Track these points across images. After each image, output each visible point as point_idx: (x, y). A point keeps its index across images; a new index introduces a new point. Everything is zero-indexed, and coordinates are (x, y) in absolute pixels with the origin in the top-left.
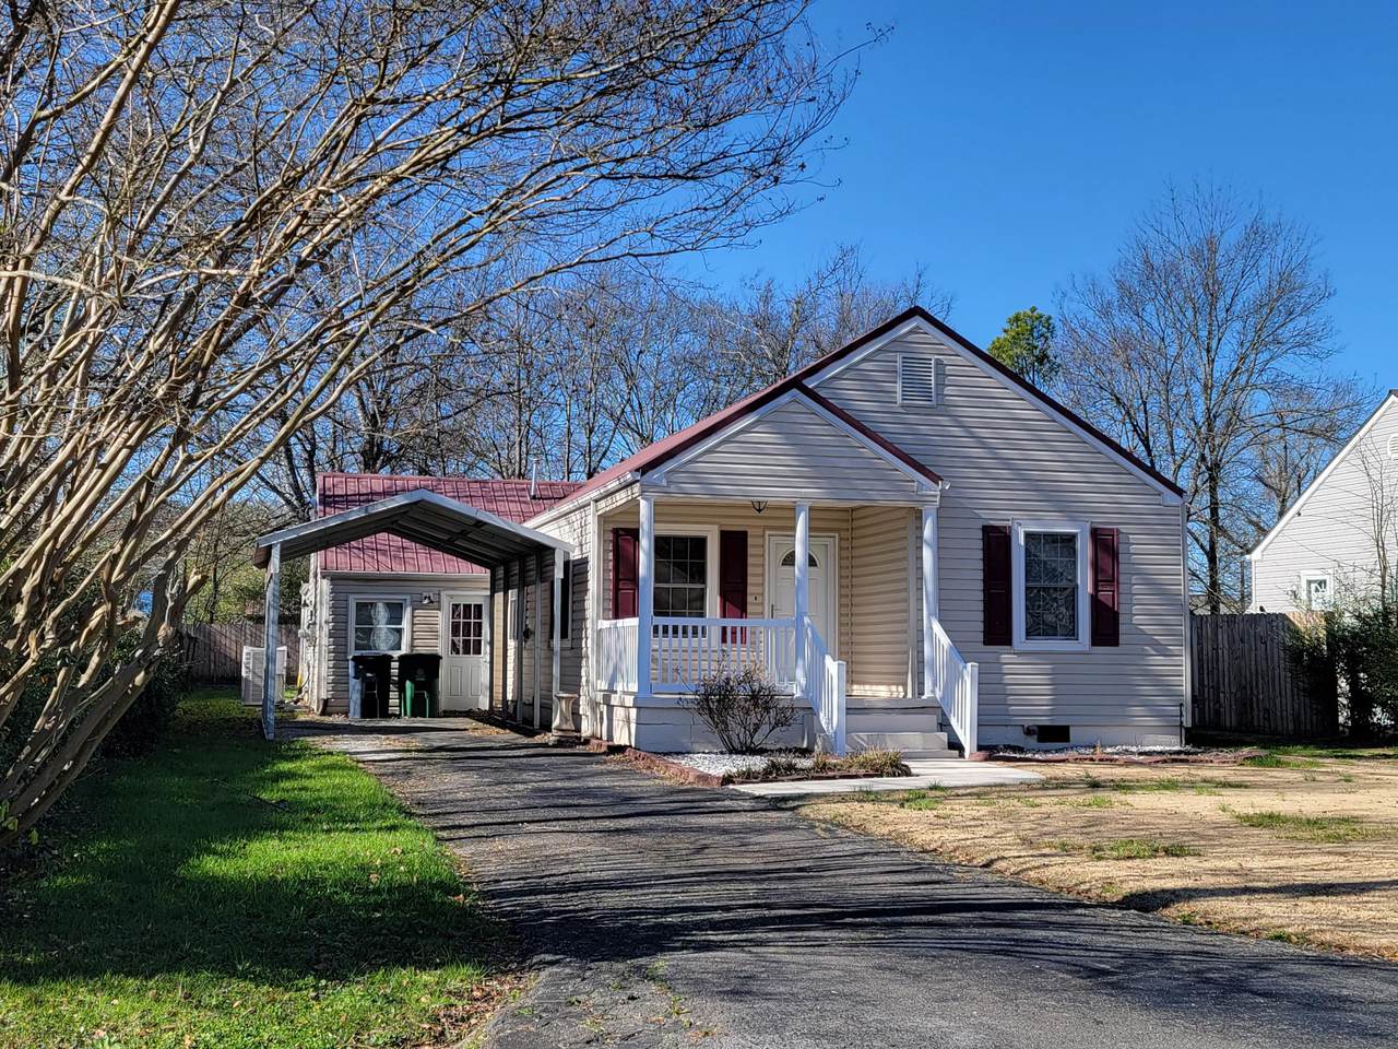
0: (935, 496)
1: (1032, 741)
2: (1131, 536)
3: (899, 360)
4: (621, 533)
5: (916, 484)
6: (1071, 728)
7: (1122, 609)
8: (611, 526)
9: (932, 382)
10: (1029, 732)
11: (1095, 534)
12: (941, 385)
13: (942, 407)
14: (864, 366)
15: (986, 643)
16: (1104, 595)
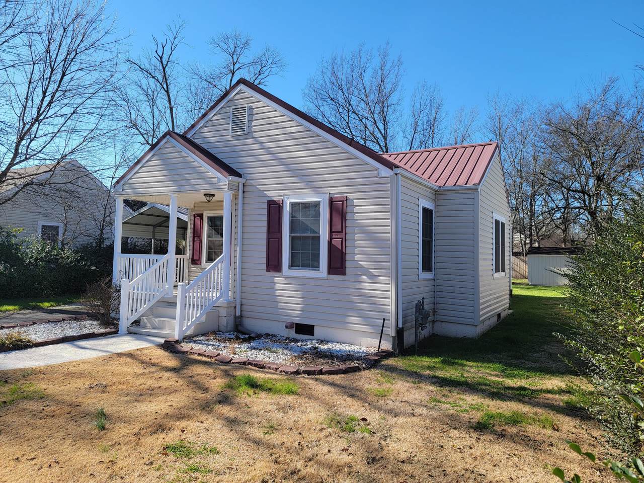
0: (226, 185)
1: (292, 333)
2: (355, 201)
3: (231, 110)
4: (196, 216)
5: (216, 179)
6: (315, 327)
7: (348, 251)
8: (194, 213)
9: (246, 120)
10: (289, 326)
11: (332, 202)
12: (250, 121)
13: (249, 134)
14: (215, 118)
15: (268, 270)
16: (337, 242)
